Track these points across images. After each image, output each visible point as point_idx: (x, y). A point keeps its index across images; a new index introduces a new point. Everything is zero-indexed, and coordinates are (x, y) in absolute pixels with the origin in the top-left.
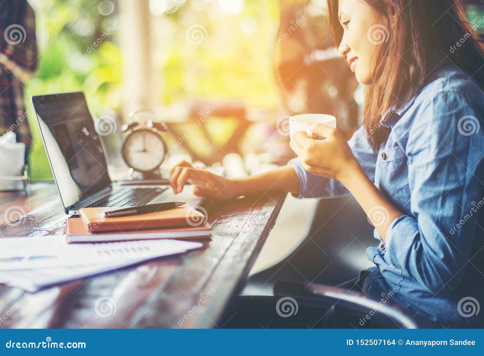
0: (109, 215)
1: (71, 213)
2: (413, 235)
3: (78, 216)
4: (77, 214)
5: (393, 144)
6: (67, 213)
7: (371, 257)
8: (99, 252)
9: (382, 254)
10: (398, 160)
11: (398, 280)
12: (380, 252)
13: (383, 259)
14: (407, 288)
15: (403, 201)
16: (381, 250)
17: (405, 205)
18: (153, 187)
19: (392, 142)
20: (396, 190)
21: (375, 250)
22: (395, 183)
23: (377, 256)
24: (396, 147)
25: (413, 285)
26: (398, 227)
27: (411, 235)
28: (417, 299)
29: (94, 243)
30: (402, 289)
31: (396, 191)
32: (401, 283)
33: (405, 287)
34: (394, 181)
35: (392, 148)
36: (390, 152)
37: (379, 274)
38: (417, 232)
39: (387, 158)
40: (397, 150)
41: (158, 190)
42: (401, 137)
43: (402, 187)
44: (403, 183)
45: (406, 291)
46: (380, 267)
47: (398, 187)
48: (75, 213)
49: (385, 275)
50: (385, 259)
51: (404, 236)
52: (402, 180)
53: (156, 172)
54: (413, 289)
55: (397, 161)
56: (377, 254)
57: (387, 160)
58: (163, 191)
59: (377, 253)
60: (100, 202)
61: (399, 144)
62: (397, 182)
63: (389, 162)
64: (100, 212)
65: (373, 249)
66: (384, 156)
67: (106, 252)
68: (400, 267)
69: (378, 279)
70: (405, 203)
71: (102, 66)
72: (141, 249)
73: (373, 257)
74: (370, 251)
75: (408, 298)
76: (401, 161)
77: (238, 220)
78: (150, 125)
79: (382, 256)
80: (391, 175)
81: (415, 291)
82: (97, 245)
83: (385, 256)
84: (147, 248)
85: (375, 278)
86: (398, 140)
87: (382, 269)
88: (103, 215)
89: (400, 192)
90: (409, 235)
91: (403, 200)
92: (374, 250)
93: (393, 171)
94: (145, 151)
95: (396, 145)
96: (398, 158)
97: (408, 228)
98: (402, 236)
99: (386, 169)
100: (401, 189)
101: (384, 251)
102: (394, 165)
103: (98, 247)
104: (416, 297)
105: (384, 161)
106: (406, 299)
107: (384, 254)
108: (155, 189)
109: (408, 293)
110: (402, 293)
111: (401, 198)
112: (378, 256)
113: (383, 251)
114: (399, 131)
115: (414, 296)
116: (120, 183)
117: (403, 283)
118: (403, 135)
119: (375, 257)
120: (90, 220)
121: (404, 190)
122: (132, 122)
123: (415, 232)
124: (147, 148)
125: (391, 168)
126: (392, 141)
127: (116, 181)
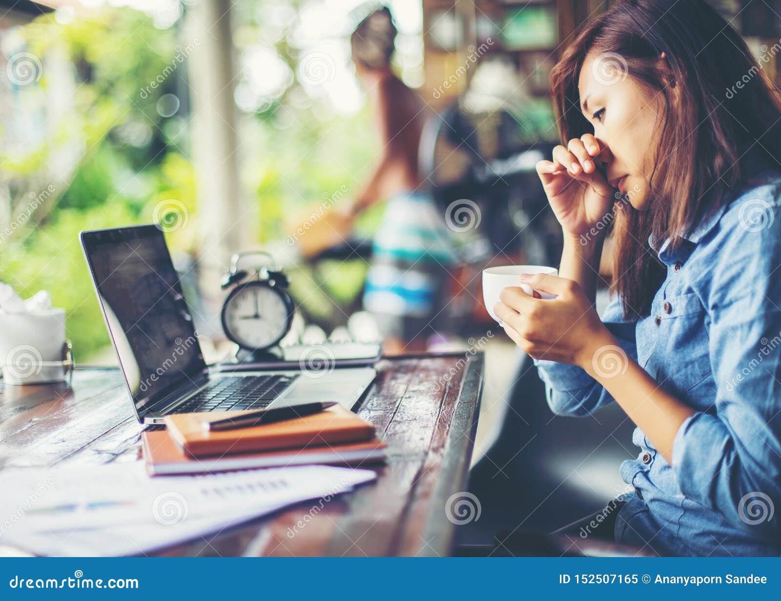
0: (215, 427)
1: (149, 421)
2: (721, 444)
3: (163, 427)
4: (158, 423)
5: (685, 289)
6: (142, 421)
7: (628, 478)
8: (205, 492)
9: (645, 470)
10: (691, 316)
11: (676, 515)
12: (642, 468)
13: (648, 479)
14: (691, 528)
15: (693, 382)
16: (643, 464)
17: (694, 389)
18: (273, 374)
19: (682, 287)
20: (684, 364)
21: (634, 466)
22: (682, 351)
23: (638, 475)
24: (690, 295)
25: (701, 523)
26: (694, 432)
27: (718, 443)
28: (709, 546)
29: (193, 474)
30: (682, 530)
31: (683, 366)
32: (681, 520)
33: (687, 527)
34: (682, 349)
35: (683, 296)
36: (678, 302)
37: (641, 504)
38: (727, 438)
39: (673, 311)
40: (690, 300)
41: (283, 380)
42: (698, 279)
43: (694, 360)
44: (696, 353)
45: (690, 532)
46: (644, 494)
47: (688, 359)
48: (155, 421)
49: (654, 508)
50: (652, 480)
51: (706, 446)
52: (694, 348)
53: (275, 351)
54: (701, 530)
55: (688, 317)
56: (638, 473)
57: (673, 315)
58: (292, 379)
59: (637, 471)
60: (193, 401)
61: (695, 289)
62: (685, 351)
63: (675, 318)
64: (199, 422)
65: (630, 464)
66: (668, 308)
67: (217, 491)
68: (697, 497)
69: (640, 514)
70: (697, 385)
71: (164, 188)
72: (273, 485)
73: (633, 477)
74: (627, 467)
75: (694, 545)
76: (694, 317)
77: (421, 427)
78: (264, 275)
79: (646, 474)
80: (677, 339)
81: (704, 534)
82: (199, 479)
83: (650, 475)
84: (284, 483)
85: (635, 512)
86: (694, 282)
87: (647, 496)
88: (207, 427)
89: (690, 367)
90: (714, 445)
91: (693, 379)
92: (632, 465)
93: (681, 332)
94: (257, 316)
95: (690, 290)
96: (690, 311)
97: (711, 432)
98: (703, 446)
99: (670, 329)
100: (692, 362)
101: (649, 465)
102: (684, 323)
103: (200, 481)
104: (707, 543)
105: (667, 316)
106: (690, 546)
107: (648, 471)
108: (278, 377)
109: (693, 535)
110: (683, 536)
111: (690, 377)
112: (640, 475)
113: (647, 465)
114: (695, 269)
115: (704, 541)
116: (220, 368)
117: (684, 520)
118: (702, 275)
119: (635, 477)
120: (186, 436)
121: (696, 365)
122: (236, 271)
123: (724, 437)
124: (260, 312)
125: (677, 328)
126: (682, 284)
127: (212, 365)
